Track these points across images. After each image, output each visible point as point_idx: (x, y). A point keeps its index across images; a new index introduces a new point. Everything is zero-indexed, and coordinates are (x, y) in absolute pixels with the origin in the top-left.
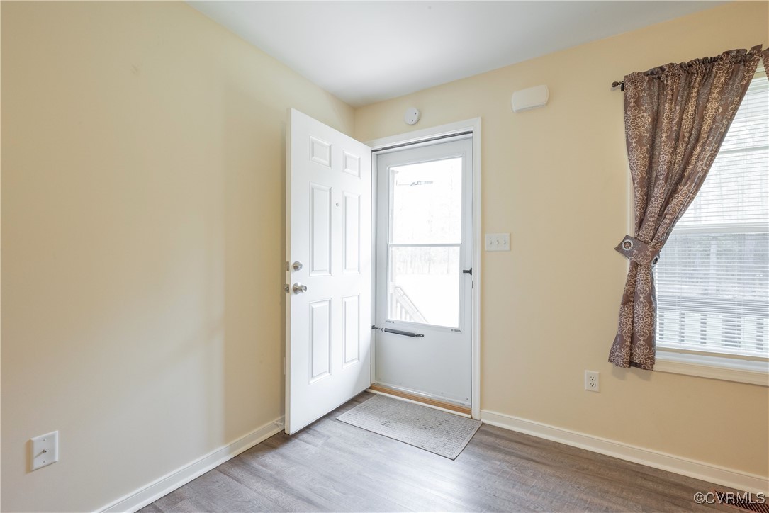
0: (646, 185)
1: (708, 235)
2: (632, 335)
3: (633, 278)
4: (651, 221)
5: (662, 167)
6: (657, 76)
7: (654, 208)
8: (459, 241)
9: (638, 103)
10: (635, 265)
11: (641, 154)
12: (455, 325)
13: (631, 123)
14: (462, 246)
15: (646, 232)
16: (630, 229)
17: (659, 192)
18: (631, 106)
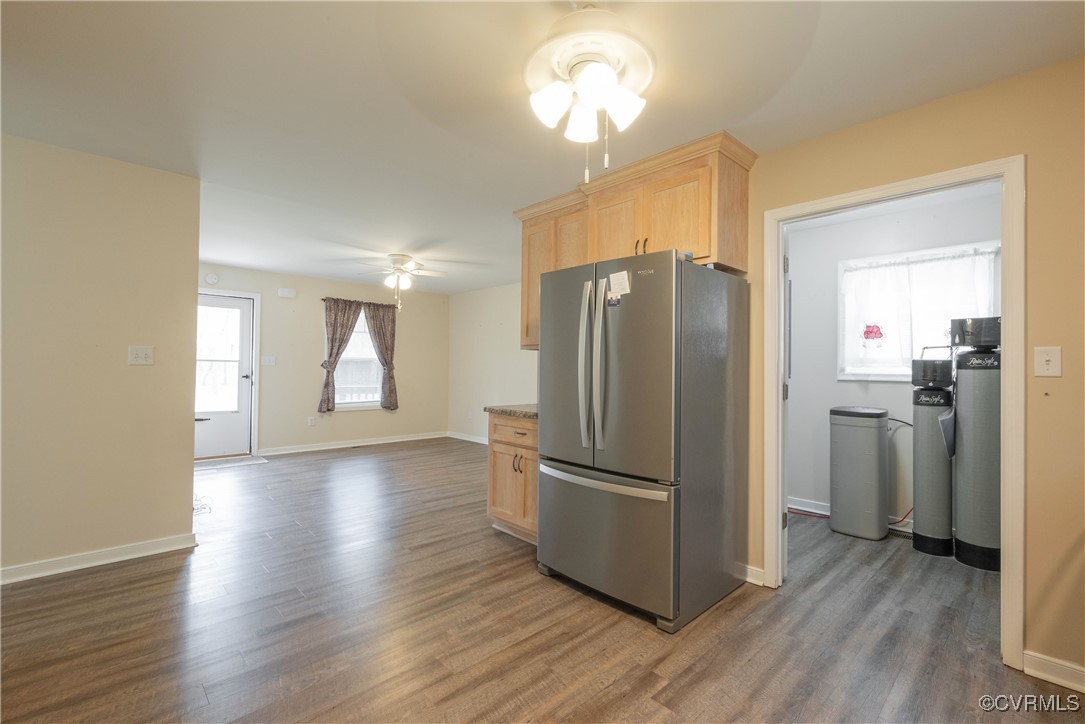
0: (332, 341)
1: (347, 362)
2: (328, 399)
3: (328, 377)
4: (334, 355)
5: (338, 336)
6: (336, 301)
7: (335, 351)
8: (238, 359)
9: (330, 310)
10: (328, 372)
11: (331, 329)
12: (236, 409)
13: (328, 317)
14: (240, 362)
15: (332, 359)
16: (326, 358)
17: (337, 345)
18: (328, 309)
